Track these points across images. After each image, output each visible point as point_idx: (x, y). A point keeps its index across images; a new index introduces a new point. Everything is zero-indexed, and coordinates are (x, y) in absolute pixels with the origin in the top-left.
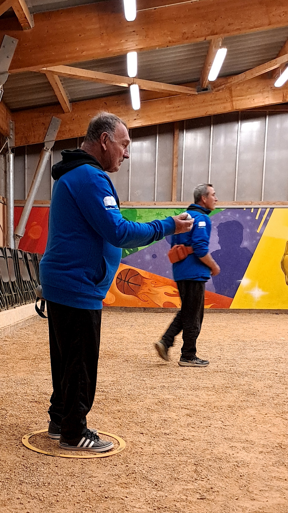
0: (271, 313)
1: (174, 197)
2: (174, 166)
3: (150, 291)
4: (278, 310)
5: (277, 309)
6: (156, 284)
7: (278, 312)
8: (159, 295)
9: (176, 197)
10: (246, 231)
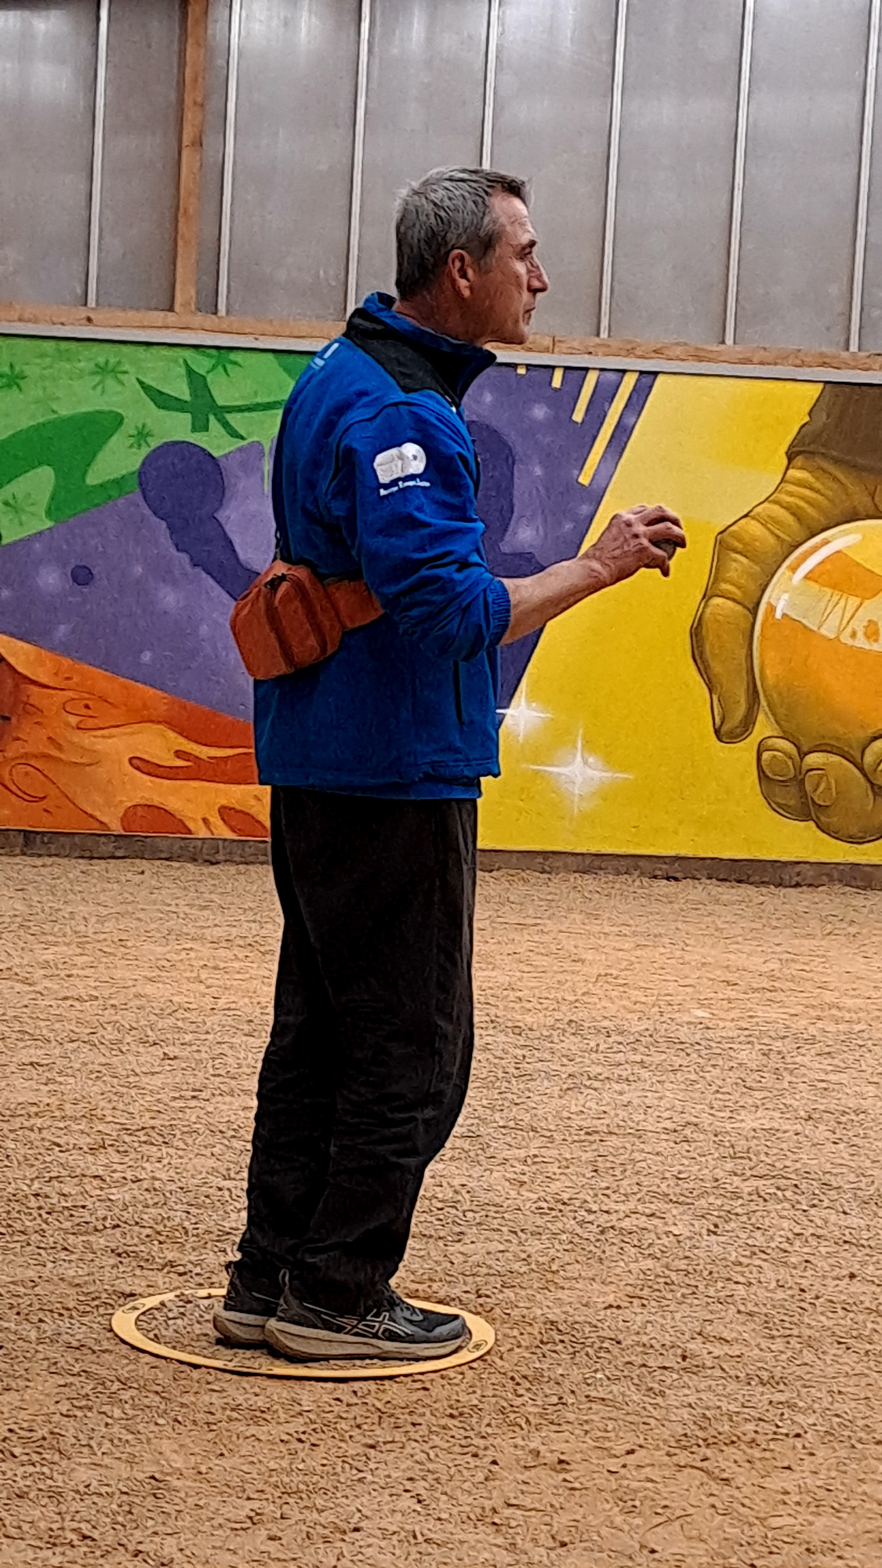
0: (642, 874)
1: (185, 293)
2: (185, 142)
3: (60, 747)
4: (677, 858)
5: (672, 853)
6: (90, 713)
7: (675, 869)
8: (101, 772)
9: (193, 292)
10: (530, 475)
